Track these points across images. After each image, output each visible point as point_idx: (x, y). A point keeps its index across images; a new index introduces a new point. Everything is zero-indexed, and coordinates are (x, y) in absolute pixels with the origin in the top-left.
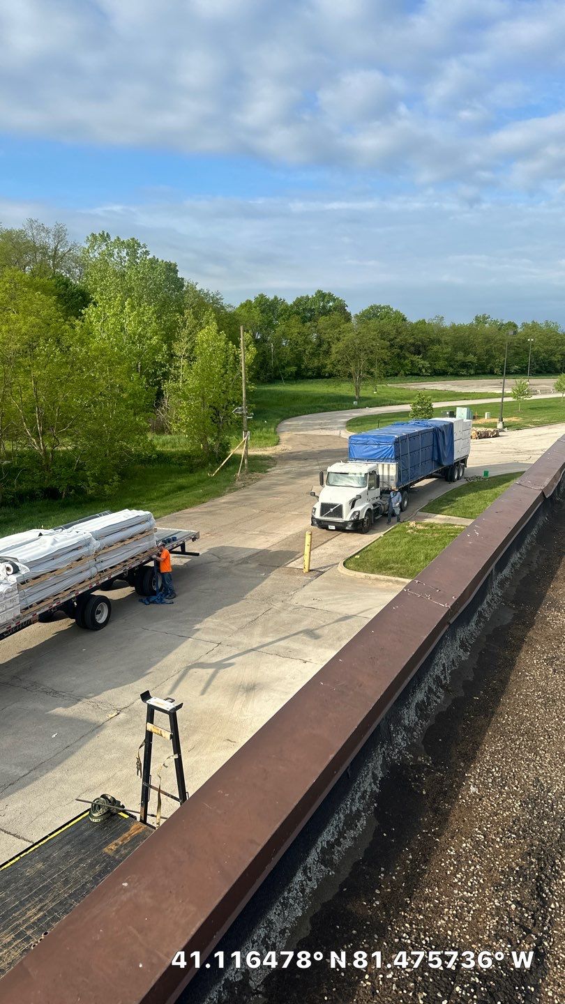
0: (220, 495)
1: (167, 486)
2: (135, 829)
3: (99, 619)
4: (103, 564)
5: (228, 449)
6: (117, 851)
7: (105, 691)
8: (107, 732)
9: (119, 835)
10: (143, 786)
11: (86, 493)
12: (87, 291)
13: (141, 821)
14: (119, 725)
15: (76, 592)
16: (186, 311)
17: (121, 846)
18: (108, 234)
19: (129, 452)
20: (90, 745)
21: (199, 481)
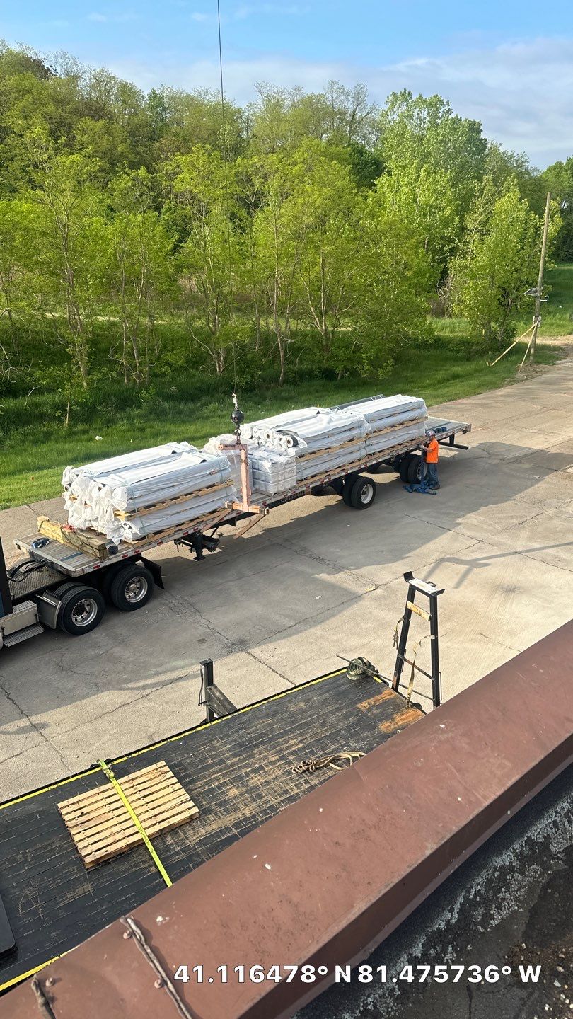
0: (497, 386)
1: (441, 374)
2: (387, 694)
3: (364, 500)
4: (372, 448)
5: (513, 336)
6: (370, 709)
7: (365, 566)
8: (364, 603)
9: (372, 696)
10: (398, 658)
11: (360, 375)
12: (381, 159)
13: (393, 688)
14: (376, 599)
15: (345, 471)
16: (485, 178)
17: (373, 706)
18: (409, 92)
19: (406, 336)
20: (349, 612)
21: (477, 371)
